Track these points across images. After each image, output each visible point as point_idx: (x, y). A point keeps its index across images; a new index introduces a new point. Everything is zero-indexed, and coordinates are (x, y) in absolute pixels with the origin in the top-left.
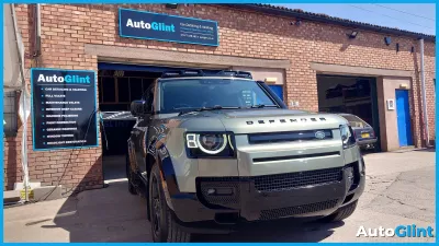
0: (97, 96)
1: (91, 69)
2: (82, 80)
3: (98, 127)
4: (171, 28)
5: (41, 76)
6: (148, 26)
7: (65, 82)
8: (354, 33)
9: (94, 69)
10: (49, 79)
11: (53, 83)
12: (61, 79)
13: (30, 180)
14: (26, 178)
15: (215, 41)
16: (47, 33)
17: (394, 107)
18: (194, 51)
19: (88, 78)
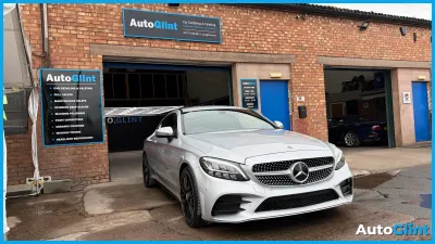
0: (102, 94)
1: (97, 69)
2: (89, 79)
3: (104, 124)
4: (174, 26)
5: (50, 75)
6: (151, 25)
7: (72, 82)
8: (365, 25)
9: (99, 68)
10: (57, 79)
11: (61, 82)
12: (68, 79)
13: (41, 175)
14: (37, 172)
15: (218, 38)
16: (54, 35)
17: (410, 100)
18: (197, 48)
19: (94, 77)
